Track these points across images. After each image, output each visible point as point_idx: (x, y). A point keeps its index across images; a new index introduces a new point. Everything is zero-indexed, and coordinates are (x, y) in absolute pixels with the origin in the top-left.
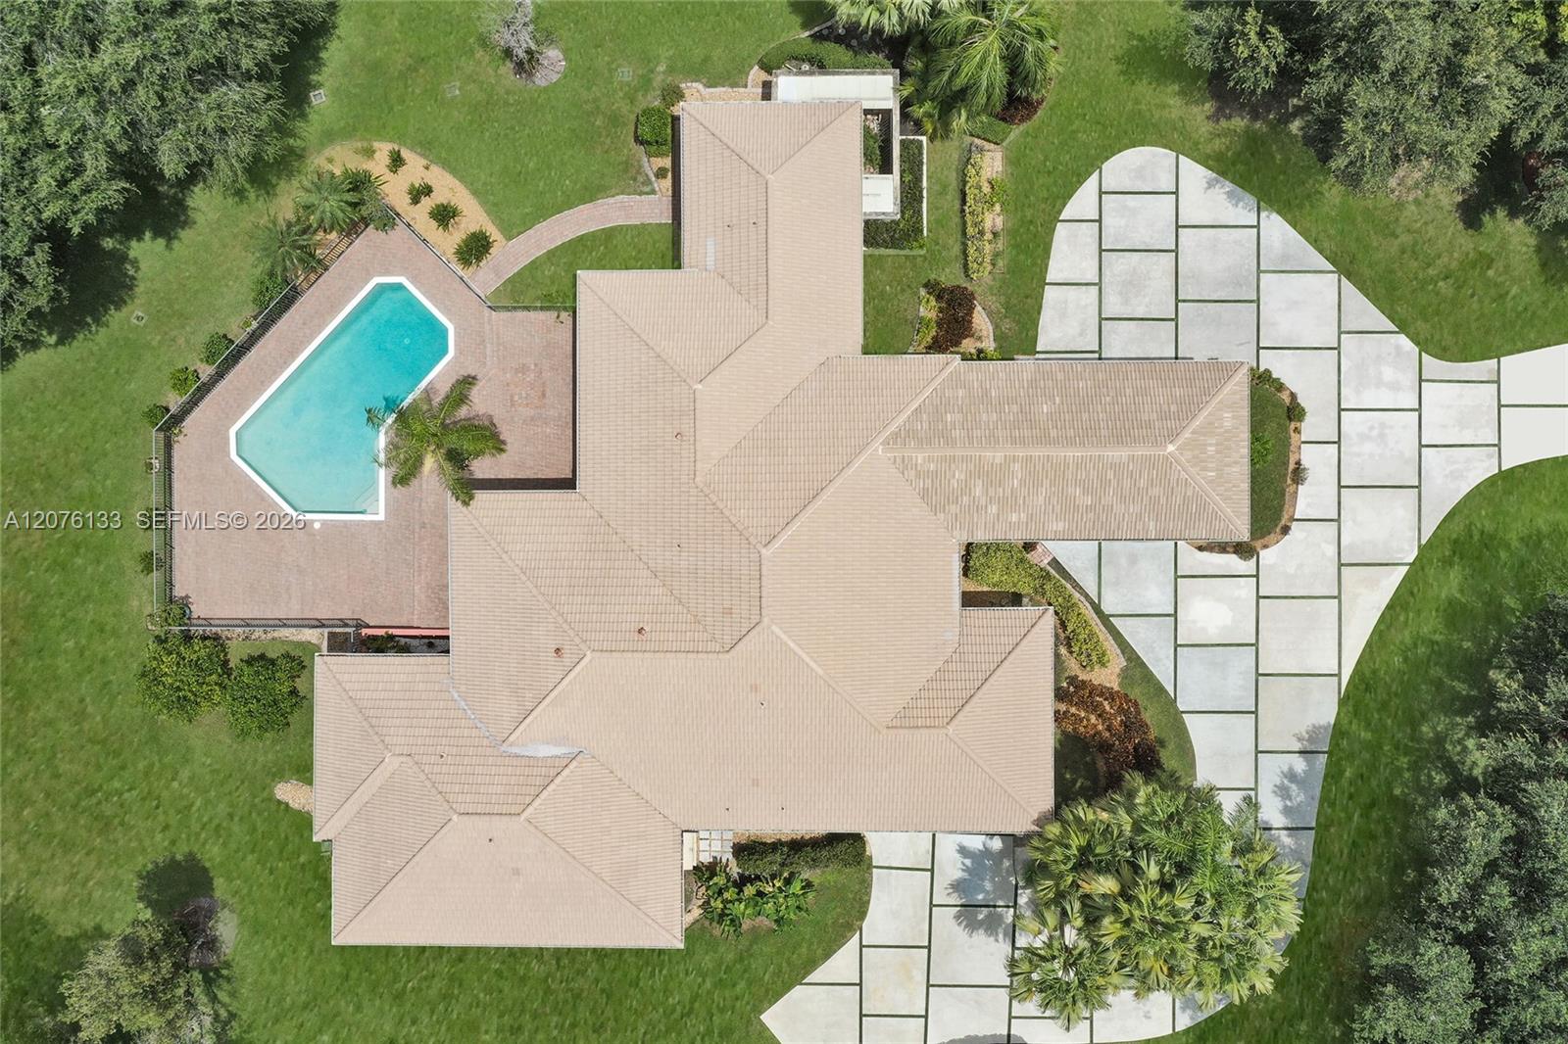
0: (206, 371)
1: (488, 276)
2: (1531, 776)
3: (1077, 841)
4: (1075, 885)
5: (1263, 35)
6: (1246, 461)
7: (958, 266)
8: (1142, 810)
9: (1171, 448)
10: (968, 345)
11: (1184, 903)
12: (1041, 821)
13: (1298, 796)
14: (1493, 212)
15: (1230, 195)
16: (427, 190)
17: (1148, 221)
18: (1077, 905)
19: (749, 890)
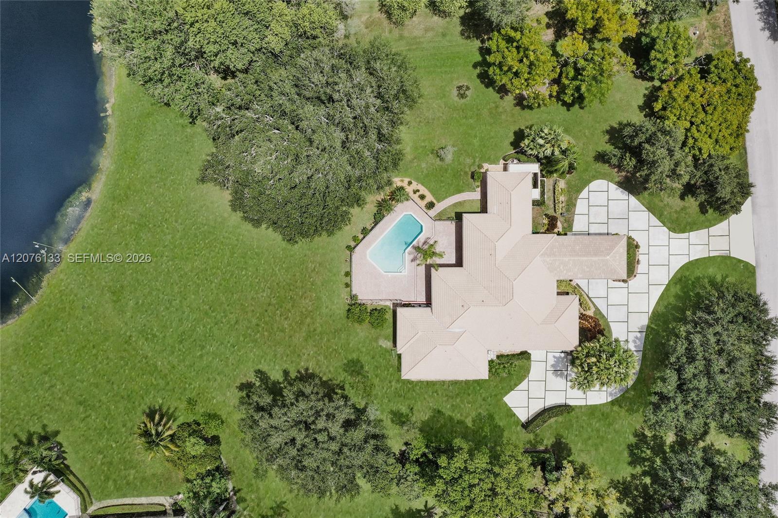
0: (361, 236)
1: (433, 212)
2: (692, 333)
3: (585, 351)
4: (586, 361)
5: (630, 159)
6: (626, 260)
7: (553, 210)
8: (602, 342)
9: (608, 257)
10: (556, 230)
11: (612, 363)
12: (576, 348)
13: (638, 343)
14: (688, 196)
15: (621, 191)
16: (418, 191)
17: (601, 198)
18: (586, 365)
19: (502, 366)
